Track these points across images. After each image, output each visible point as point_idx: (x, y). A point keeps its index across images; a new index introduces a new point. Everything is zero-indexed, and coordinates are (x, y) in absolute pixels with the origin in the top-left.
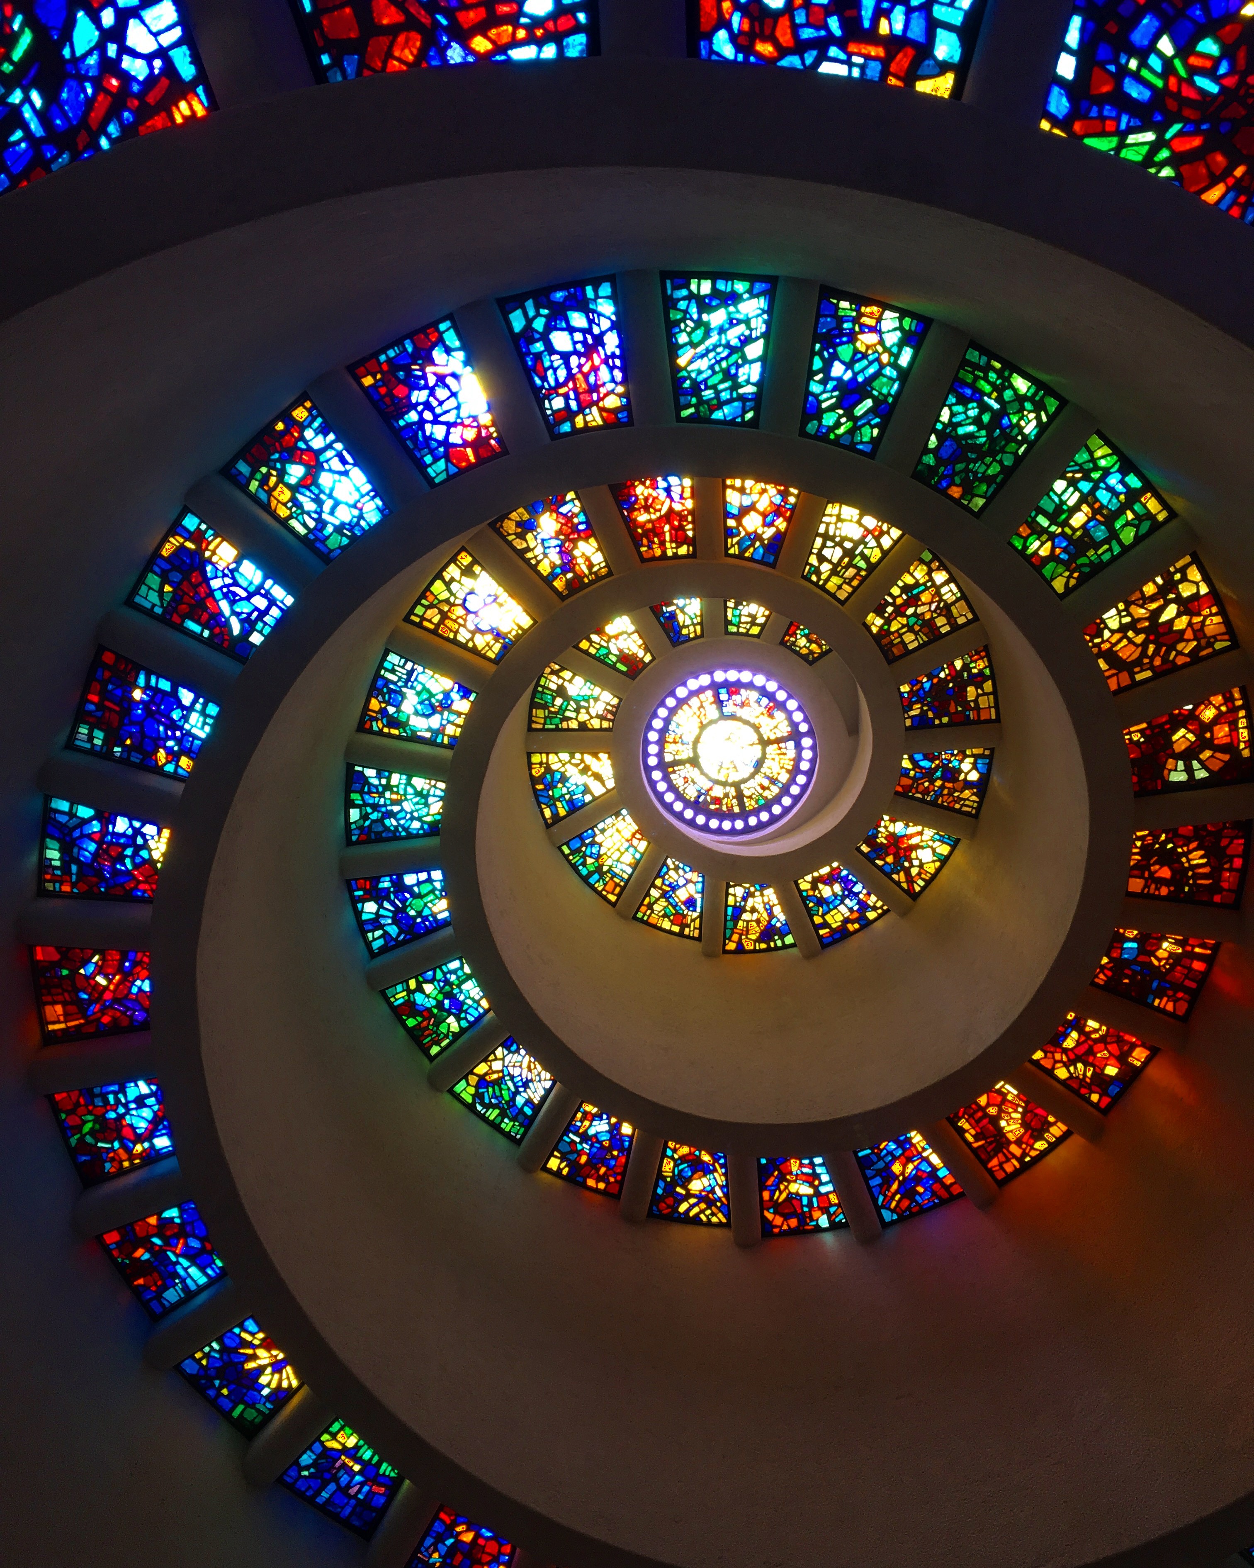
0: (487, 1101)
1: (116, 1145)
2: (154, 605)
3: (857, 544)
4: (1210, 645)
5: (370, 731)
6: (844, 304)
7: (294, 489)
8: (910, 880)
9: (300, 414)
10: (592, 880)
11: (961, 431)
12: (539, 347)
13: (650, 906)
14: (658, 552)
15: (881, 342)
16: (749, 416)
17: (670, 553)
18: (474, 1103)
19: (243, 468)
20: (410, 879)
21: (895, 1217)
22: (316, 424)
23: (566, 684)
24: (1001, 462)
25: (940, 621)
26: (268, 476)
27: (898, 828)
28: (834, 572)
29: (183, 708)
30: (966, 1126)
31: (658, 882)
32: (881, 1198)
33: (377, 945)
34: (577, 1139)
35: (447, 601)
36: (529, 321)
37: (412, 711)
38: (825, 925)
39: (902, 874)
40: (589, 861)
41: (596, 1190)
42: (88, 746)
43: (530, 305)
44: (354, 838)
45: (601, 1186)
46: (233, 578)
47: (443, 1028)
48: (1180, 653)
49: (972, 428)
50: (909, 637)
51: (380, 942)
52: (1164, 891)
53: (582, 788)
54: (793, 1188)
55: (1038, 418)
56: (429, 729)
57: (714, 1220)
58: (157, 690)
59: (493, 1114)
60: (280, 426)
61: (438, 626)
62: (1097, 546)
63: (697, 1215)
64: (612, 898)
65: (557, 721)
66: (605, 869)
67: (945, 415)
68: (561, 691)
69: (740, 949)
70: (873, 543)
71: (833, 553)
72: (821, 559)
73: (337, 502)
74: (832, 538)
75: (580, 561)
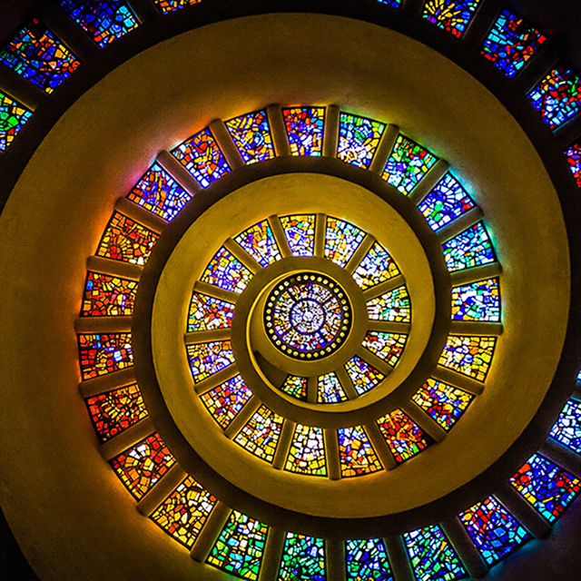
0: (365, 127)
1: (557, 86)
3: (304, 452)
4: (160, 512)
8: (200, 300)
10: (344, 224)
11: (312, 561)
12: (508, 525)
13: (310, 224)
14: (393, 414)
16: (406, 534)
17: (387, 416)
18: (371, 124)
20: (447, 219)
23: (396, 314)
24: (289, 555)
25: (249, 432)
28: (307, 436)
31: (312, 238)
33: (448, 179)
34: (315, 130)
36: (516, 534)
37: (478, 297)
39: (205, 302)
40: (349, 233)
41: (294, 108)
43: (519, 541)
44: (479, 225)
45: (293, 112)
47: (401, 153)
49: (308, 564)
50: (260, 419)
52: (119, 393)
53: (368, 267)
56: (465, 292)
59: (360, 122)
61: (480, 341)
62: (230, 536)
63: (242, 121)
64: (329, 220)
65: (394, 295)
66: (340, 232)
67: (322, 564)
68: (397, 310)
69: (259, 224)
70: (296, 456)
71: (312, 444)
72: (316, 439)
73: (570, 426)
74: (315, 450)
75: (427, 397)
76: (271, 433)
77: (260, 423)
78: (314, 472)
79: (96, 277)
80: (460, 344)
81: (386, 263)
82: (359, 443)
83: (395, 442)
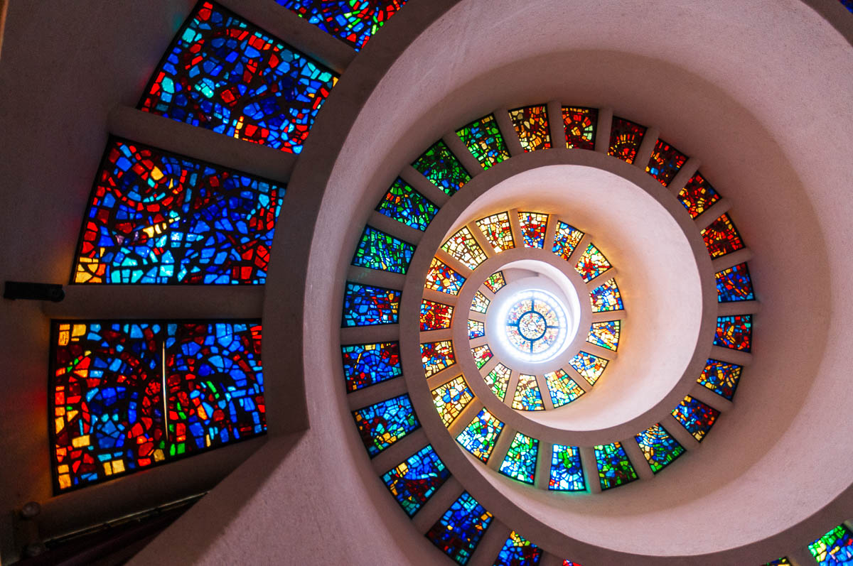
0: (662, 459)
2: (415, 507)
3: (466, 247)
4: (543, 113)
5: (487, 459)
6: (383, 205)
7: (386, 431)
8: (603, 266)
9: (359, 418)
10: (572, 399)
11: (440, 177)
12: (363, 318)
13: (589, 378)
14: (448, 321)
15: (400, 196)
16: (412, 249)
17: (450, 317)
18: (662, 465)
19: (373, 449)
20: (555, 462)
21: (751, 294)
22: (365, 413)
24: (456, 167)
25: (504, 225)
26: (378, 440)
27: (581, 265)
28: (474, 258)
29: (461, 509)
30: (716, 253)
31: (579, 371)
32: (741, 297)
33: (581, 486)
34: (689, 423)
35: (443, 409)
36: (353, 319)
37: (483, 438)
38: (614, 306)
39: (600, 269)
40: (563, 397)
41: (714, 422)
42: (466, 559)
43: (347, 317)
44: (531, 481)
46: (414, 468)
47: (625, 468)
48: (543, 124)
49: (440, 173)
50: (507, 239)
51: (580, 484)
52: (634, 153)
53: (532, 390)
54: (730, 334)
55: (444, 150)
56: (493, 433)
57: (738, 373)
58: (450, 518)
59: (669, 458)
60: (361, 428)
61: (452, 416)
62: (495, 142)
63: (734, 379)
64: (582, 392)
65: (502, 392)
66: (569, 392)
67: (434, 182)
69: (616, 344)
70: (467, 241)
71: (467, 257)
72: (468, 262)
73: (397, 415)
74: (462, 256)
75: (443, 351)
76: (492, 238)
77: (504, 237)
78: (448, 243)
79: (713, 200)
80: (461, 401)
81: (525, 404)
82: (446, 285)
83: (429, 308)
